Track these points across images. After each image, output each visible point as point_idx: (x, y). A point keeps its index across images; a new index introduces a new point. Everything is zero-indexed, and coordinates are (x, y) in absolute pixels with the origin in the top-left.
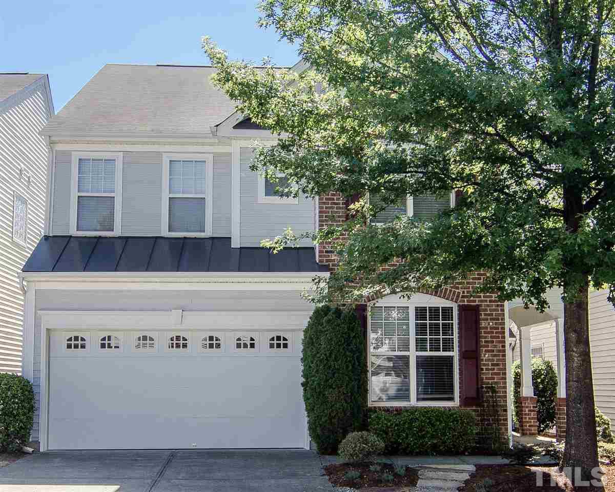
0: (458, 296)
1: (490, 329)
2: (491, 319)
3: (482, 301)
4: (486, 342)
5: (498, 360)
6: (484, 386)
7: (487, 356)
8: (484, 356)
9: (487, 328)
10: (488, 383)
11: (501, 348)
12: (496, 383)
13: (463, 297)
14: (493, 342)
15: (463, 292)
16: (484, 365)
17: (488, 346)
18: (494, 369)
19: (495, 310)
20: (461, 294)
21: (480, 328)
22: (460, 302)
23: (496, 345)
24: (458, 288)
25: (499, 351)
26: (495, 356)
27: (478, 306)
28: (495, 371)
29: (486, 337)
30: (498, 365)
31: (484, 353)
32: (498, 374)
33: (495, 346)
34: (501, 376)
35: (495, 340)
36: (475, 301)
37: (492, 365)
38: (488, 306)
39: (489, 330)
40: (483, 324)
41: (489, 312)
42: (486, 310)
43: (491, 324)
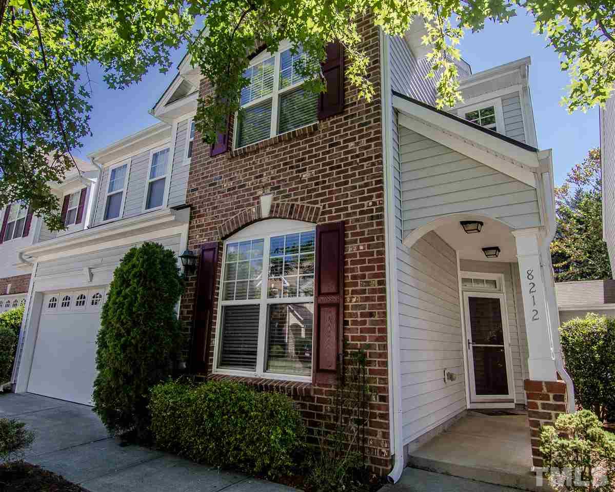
0: (317, 214)
1: (360, 256)
2: (362, 241)
3: (348, 215)
4: (354, 277)
5: (372, 307)
6: (349, 351)
7: (354, 300)
8: (351, 301)
9: (354, 255)
10: (355, 347)
11: (377, 287)
12: (369, 347)
13: (323, 213)
14: (364, 277)
15: (324, 207)
16: (351, 315)
17: (356, 284)
18: (364, 323)
19: (367, 225)
20: (321, 210)
21: (345, 257)
22: (320, 221)
23: (370, 282)
24: (316, 203)
25: (374, 291)
26: (367, 299)
27: (344, 223)
28: (367, 326)
29: (353, 270)
30: (371, 315)
31: (350, 295)
32: (372, 331)
33: (368, 284)
34: (377, 334)
35: (367, 273)
36: (339, 217)
37: (362, 315)
38: (357, 220)
39: (358, 258)
40: (350, 249)
41: (358, 230)
42: (354, 227)
43: (361, 248)
